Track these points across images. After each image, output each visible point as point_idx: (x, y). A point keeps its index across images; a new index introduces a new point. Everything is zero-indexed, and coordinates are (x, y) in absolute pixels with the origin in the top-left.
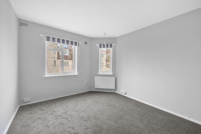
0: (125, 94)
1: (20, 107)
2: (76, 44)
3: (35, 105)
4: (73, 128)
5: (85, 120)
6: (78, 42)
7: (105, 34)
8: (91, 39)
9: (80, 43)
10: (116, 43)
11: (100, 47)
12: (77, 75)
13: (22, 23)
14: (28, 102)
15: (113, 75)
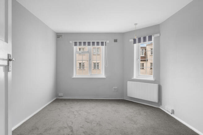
0: (172, 114)
1: (57, 99)
2: (102, 44)
3: (65, 100)
4: (72, 123)
5: (87, 122)
6: (104, 41)
7: (136, 24)
8: (123, 34)
9: (108, 42)
10: (159, 32)
11: (135, 42)
12: (105, 78)
13: (59, 36)
14: (62, 97)
15: (155, 81)
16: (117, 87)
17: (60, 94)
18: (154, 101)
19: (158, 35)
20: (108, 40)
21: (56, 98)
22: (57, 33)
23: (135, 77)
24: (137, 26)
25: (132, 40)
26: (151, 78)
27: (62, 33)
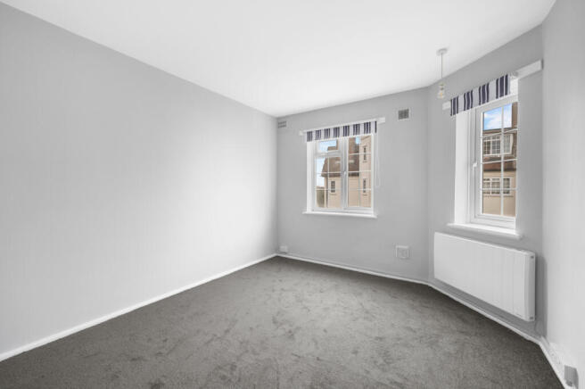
2: (367, 127)
9: (382, 120)
10: (538, 57)
12: (373, 219)
13: (281, 123)
14: (285, 253)
15: (521, 239)
16: (406, 247)
17: (284, 248)
18: (515, 314)
19: (536, 66)
20: (382, 116)
21: (275, 255)
22: (278, 119)
23: (459, 221)
24: (446, 56)
25: (448, 105)
26: (510, 228)
27: (287, 117)
